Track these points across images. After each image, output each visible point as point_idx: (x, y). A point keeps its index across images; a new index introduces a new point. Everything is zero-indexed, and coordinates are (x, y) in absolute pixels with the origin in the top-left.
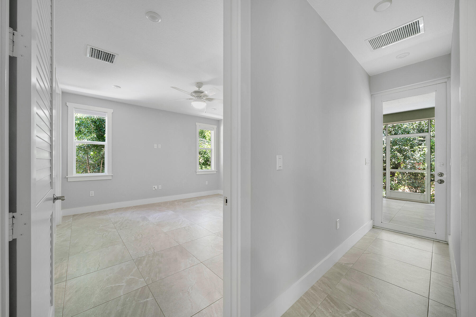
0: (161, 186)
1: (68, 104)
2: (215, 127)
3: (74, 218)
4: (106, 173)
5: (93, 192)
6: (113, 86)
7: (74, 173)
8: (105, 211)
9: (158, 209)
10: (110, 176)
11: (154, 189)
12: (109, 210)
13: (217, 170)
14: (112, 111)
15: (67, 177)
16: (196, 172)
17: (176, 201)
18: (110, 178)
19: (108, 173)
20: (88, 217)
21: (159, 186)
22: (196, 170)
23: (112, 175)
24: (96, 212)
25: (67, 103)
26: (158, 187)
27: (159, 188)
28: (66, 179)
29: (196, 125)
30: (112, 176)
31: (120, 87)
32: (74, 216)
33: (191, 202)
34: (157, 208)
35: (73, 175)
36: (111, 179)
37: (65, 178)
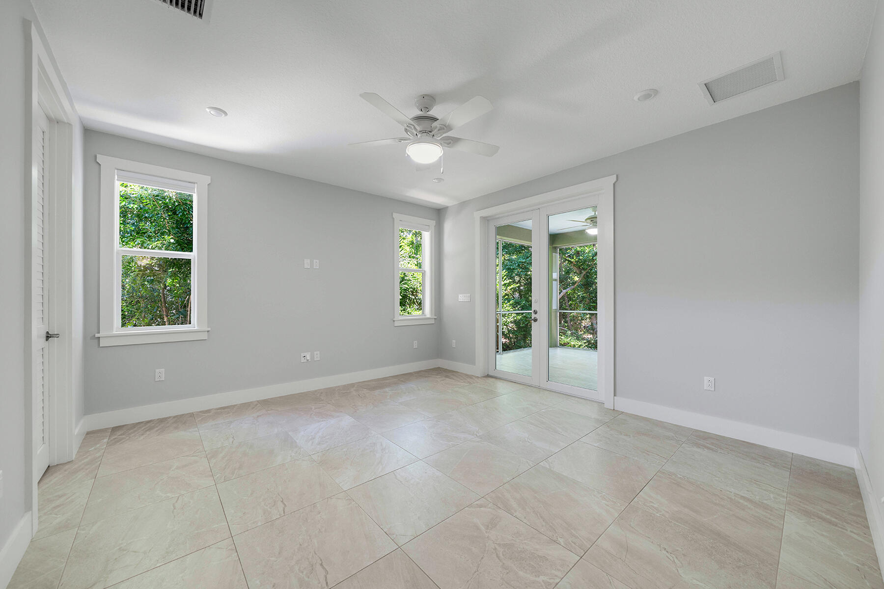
0: (318, 352)
1: (100, 159)
2: (433, 223)
3: (112, 439)
4: (194, 324)
5: (163, 370)
6: (208, 110)
7: (115, 326)
8: (192, 415)
9: (315, 409)
10: (205, 331)
11: (303, 360)
12: (200, 412)
13: (436, 317)
14: (207, 179)
15: (97, 335)
16: (394, 321)
17: (352, 385)
18: (204, 336)
19: (198, 325)
20: (148, 433)
21: (315, 353)
22: (394, 318)
23: (209, 329)
24: (170, 417)
25: (97, 155)
26: (312, 357)
27: (315, 357)
28: (97, 340)
29: (393, 219)
30: (208, 331)
31: (226, 114)
32: (115, 429)
33: (387, 389)
34: (313, 407)
35: (115, 329)
36: (205, 340)
37: (92, 338)
